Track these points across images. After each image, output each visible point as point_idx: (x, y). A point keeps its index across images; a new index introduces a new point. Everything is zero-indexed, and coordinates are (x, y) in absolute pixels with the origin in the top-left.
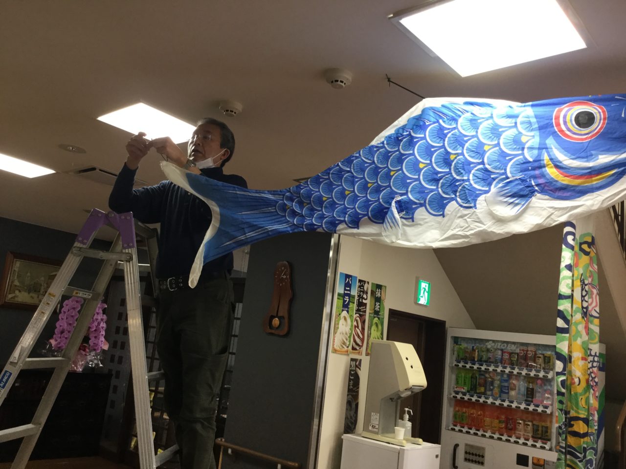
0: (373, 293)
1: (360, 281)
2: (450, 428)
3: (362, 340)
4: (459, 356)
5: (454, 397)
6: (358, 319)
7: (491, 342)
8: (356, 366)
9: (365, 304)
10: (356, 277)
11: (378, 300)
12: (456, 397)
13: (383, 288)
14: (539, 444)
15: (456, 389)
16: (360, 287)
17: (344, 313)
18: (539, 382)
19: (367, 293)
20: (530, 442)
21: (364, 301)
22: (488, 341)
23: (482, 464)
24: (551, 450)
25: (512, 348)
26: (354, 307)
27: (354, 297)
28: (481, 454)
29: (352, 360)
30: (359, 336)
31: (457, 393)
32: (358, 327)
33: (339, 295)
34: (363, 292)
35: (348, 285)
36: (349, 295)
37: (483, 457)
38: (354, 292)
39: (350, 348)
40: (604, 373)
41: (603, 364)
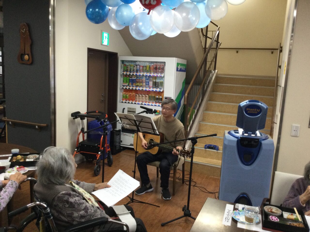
2: (121, 102)
4: (124, 69)
5: (122, 88)
7: (138, 62)
12: (123, 88)
14: (158, 104)
15: (123, 85)
18: (158, 78)
25: (147, 64)
28: (134, 111)
31: (124, 86)
40: (185, 73)
41: (185, 69)
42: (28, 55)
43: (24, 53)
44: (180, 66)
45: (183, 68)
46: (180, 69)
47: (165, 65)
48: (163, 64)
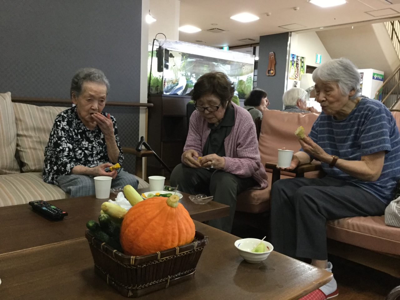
0: (301, 60)
1: (297, 56)
3: (298, 76)
6: (296, 69)
8: (296, 84)
9: (298, 64)
10: (295, 55)
11: (303, 62)
13: (304, 58)
16: (297, 58)
17: (292, 67)
19: (299, 60)
21: (298, 63)
26: (295, 64)
27: (295, 61)
29: (295, 82)
30: (297, 74)
32: (296, 71)
33: (291, 61)
34: (298, 60)
35: (293, 58)
36: (293, 61)
38: (295, 60)
39: (294, 78)
40: (382, 82)
41: (382, 78)
42: (273, 70)
43: (270, 69)
44: (377, 75)
45: (381, 77)
46: (376, 78)
47: (363, 75)
48: (362, 74)
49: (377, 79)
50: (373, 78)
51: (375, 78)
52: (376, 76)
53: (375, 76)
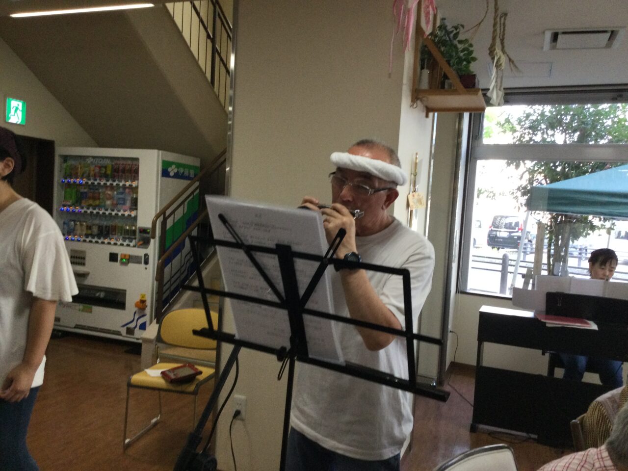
4: (66, 173)
7: (90, 158)
14: (127, 242)
15: (63, 203)
18: (127, 190)
20: (121, 242)
22: (88, 157)
23: (84, 264)
24: (134, 246)
25: (108, 162)
28: (83, 257)
31: (64, 206)
37: (84, 258)
41: (196, 175)
44: (178, 167)
46: (176, 174)
47: (138, 163)
49: (177, 176)
50: (165, 173)
51: (172, 174)
52: (172, 170)
53: (170, 169)
